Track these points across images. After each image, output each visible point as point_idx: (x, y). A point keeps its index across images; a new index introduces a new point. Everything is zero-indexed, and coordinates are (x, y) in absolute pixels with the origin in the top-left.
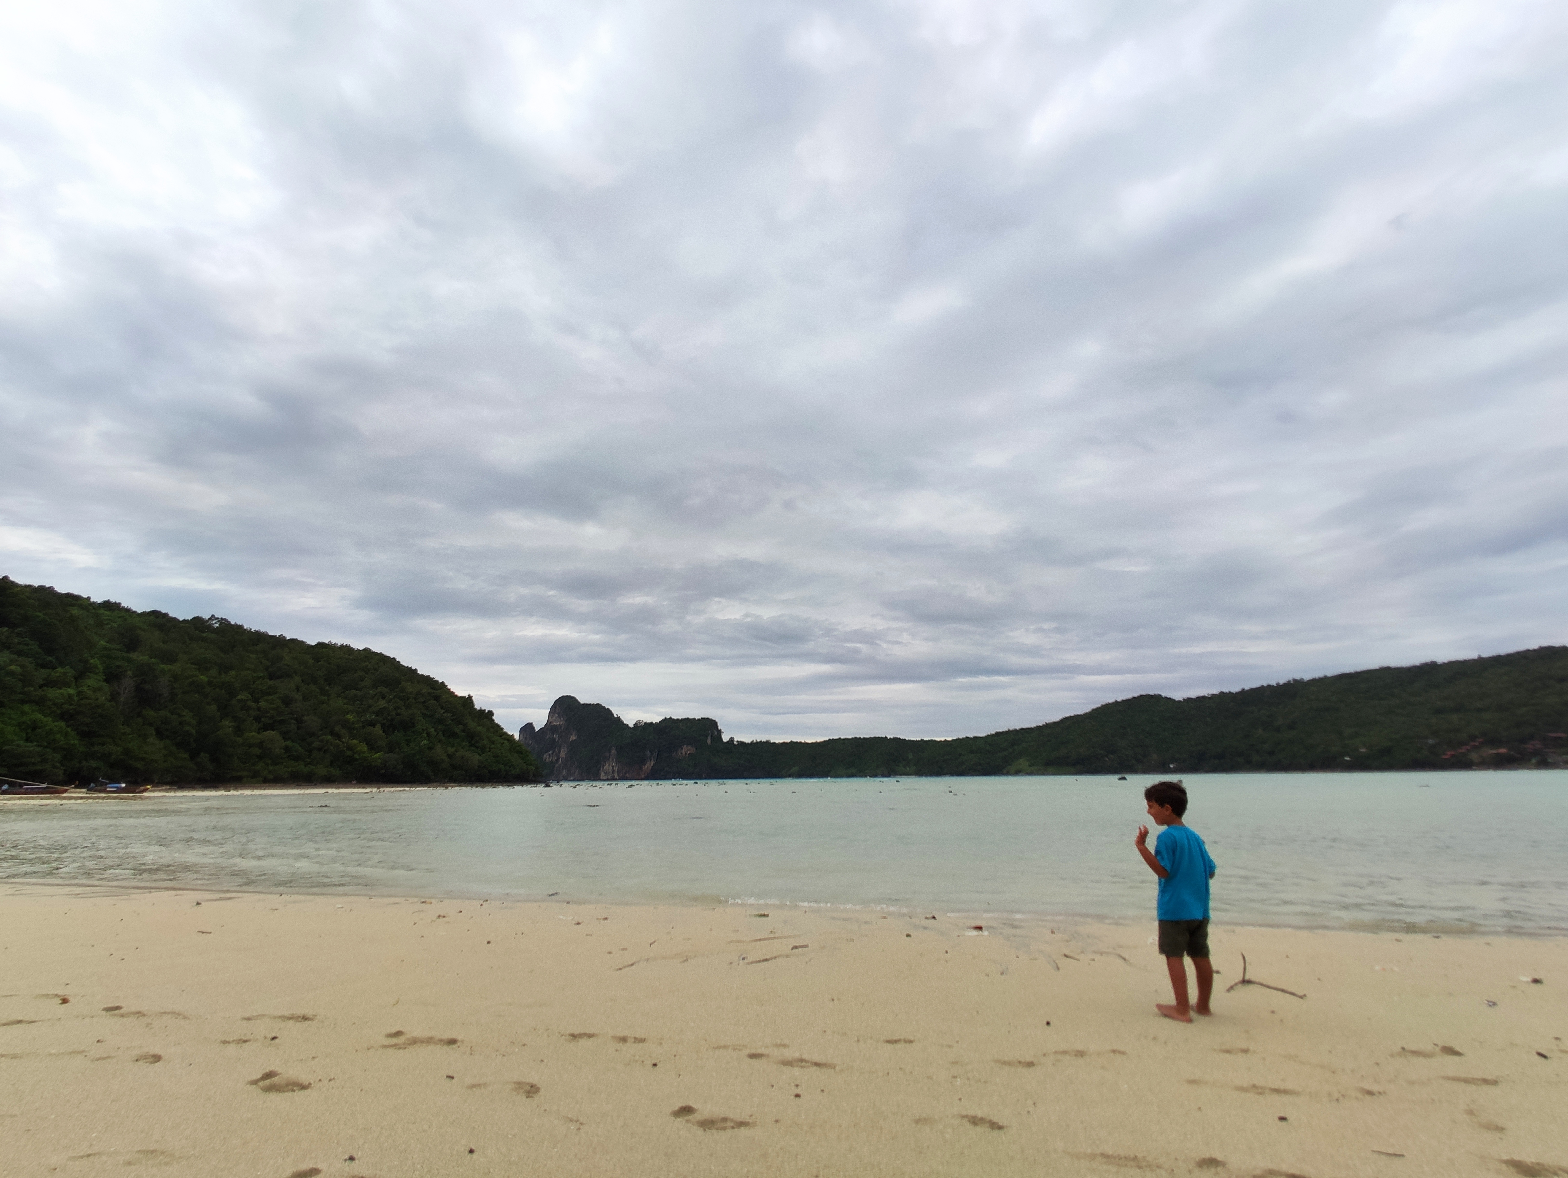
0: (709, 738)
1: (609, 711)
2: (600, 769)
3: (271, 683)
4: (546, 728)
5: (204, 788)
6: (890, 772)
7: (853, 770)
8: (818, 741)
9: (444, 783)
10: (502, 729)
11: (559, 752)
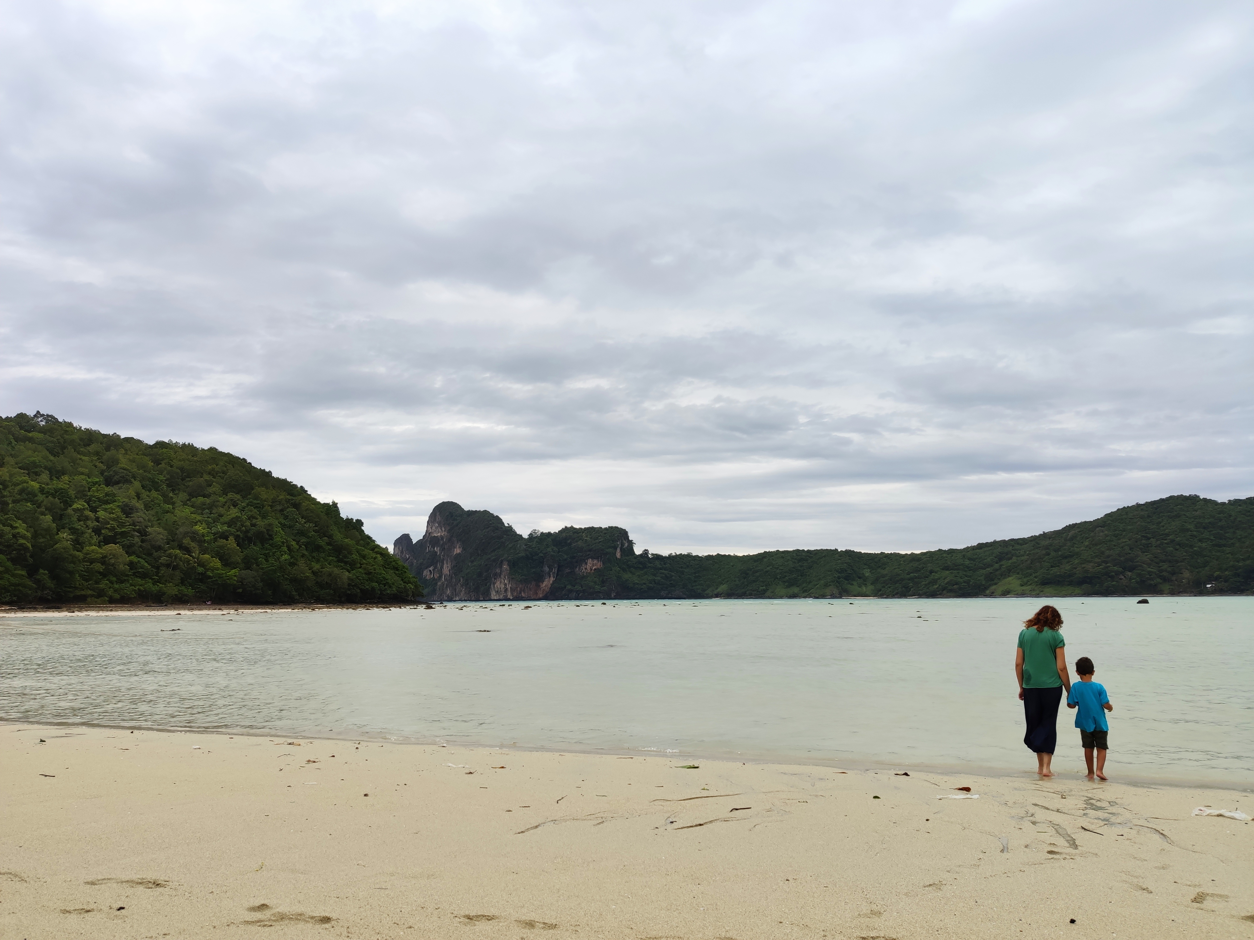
0: (618, 550)
1: (498, 520)
2: (489, 588)
3: (107, 489)
4: (425, 540)
5: (46, 608)
6: (842, 592)
7: (796, 590)
8: (751, 554)
9: (311, 603)
10: (374, 541)
11: (442, 567)
